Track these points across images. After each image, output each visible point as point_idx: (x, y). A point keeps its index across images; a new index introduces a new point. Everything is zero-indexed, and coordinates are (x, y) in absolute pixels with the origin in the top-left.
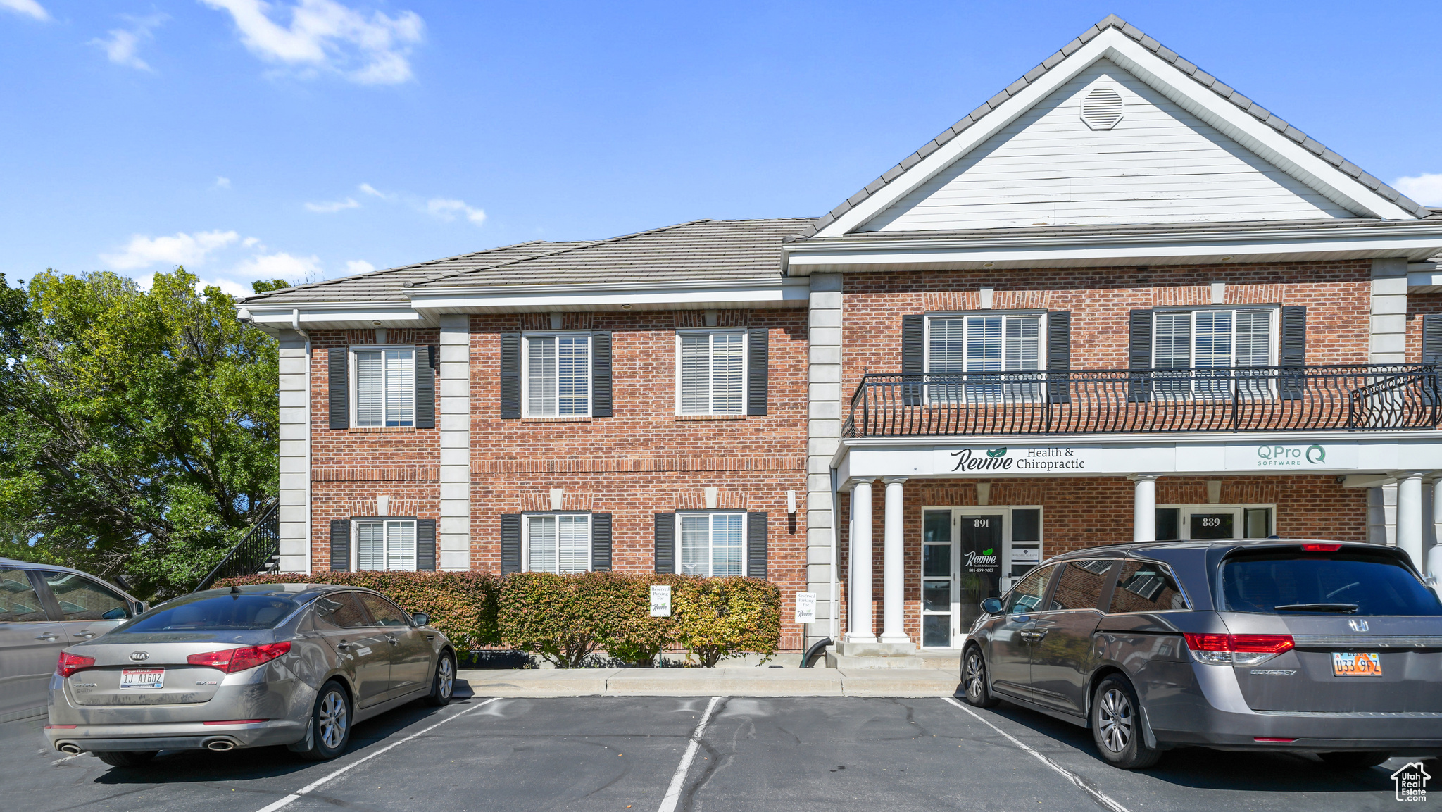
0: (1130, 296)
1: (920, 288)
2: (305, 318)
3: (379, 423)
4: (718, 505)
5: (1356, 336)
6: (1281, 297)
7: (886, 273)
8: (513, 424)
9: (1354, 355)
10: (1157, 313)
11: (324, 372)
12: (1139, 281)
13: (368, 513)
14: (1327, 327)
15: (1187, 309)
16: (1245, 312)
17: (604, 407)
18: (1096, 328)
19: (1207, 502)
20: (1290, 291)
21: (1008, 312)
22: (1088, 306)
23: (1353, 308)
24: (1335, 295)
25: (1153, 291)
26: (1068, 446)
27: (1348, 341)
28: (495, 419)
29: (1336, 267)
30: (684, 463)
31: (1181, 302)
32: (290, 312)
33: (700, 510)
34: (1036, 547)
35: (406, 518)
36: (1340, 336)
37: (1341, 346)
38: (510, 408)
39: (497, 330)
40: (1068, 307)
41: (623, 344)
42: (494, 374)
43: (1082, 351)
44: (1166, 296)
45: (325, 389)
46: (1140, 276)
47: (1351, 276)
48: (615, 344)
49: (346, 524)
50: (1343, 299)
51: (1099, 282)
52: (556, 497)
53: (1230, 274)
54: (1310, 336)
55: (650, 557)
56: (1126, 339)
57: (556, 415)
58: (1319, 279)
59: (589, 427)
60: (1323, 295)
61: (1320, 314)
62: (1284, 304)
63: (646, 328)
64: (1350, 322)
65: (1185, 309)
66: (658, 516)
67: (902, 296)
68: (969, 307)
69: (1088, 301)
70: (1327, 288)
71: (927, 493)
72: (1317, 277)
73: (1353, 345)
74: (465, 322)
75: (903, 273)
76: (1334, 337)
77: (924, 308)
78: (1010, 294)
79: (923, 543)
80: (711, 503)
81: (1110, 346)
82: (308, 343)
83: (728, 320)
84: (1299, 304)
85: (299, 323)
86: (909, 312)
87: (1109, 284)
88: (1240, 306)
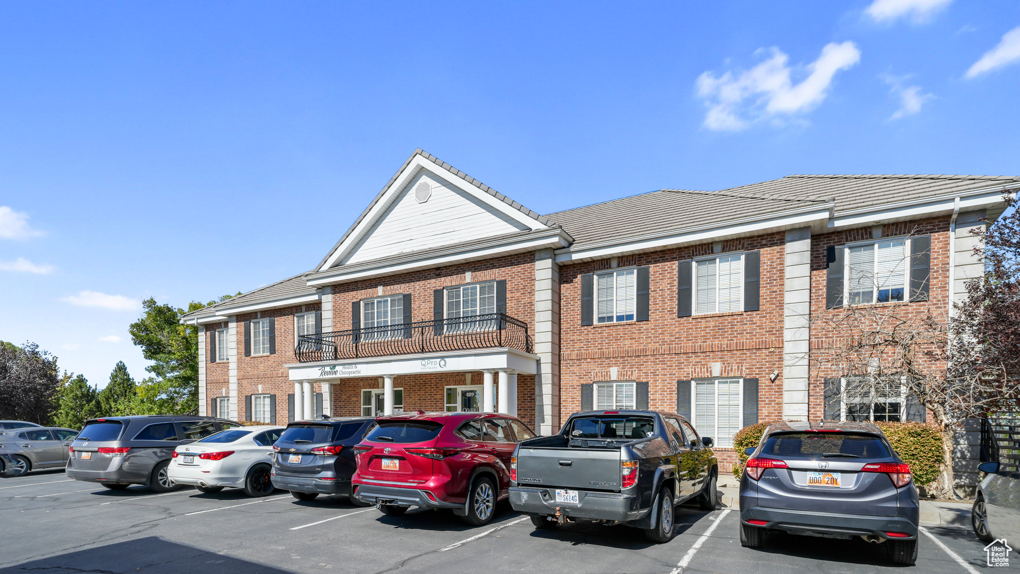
0: (434, 283)
1: (357, 289)
2: (199, 321)
3: (224, 359)
5: (529, 293)
6: (495, 276)
7: (346, 284)
8: (248, 358)
9: (529, 303)
10: (447, 290)
11: (209, 340)
12: (437, 275)
13: (220, 395)
14: (516, 290)
15: (457, 287)
16: (483, 285)
17: (273, 350)
18: (421, 300)
19: (466, 384)
20: (499, 272)
21: (390, 296)
22: (418, 290)
23: (528, 278)
24: (519, 272)
25: (443, 279)
26: (355, 363)
27: (526, 296)
28: (244, 357)
29: (519, 257)
31: (454, 284)
32: (194, 319)
34: (402, 408)
36: (522, 294)
37: (522, 299)
38: (248, 352)
39: (243, 321)
40: (411, 291)
41: (280, 322)
42: (243, 339)
43: (416, 312)
44: (446, 281)
45: (209, 348)
46: (437, 272)
47: (526, 261)
48: (276, 323)
49: (216, 400)
50: (523, 274)
51: (422, 278)
52: (261, 388)
53: (474, 267)
54: (508, 295)
55: (287, 412)
56: (432, 305)
57: (261, 354)
58: (512, 264)
59: (269, 358)
60: (514, 273)
61: (512, 283)
62: (497, 279)
63: (284, 315)
64: (526, 286)
65: (458, 287)
66: (289, 395)
67: (352, 293)
68: (375, 296)
69: (418, 288)
70: (516, 269)
71: (361, 384)
72: (511, 263)
73: (528, 298)
74: (235, 318)
75: (352, 283)
76: (519, 294)
77: (359, 298)
78: (389, 287)
79: (362, 407)
81: (427, 308)
82: (205, 330)
83: (309, 309)
84: (503, 279)
85: (197, 323)
86: (355, 300)
87: (426, 278)
88: (480, 282)
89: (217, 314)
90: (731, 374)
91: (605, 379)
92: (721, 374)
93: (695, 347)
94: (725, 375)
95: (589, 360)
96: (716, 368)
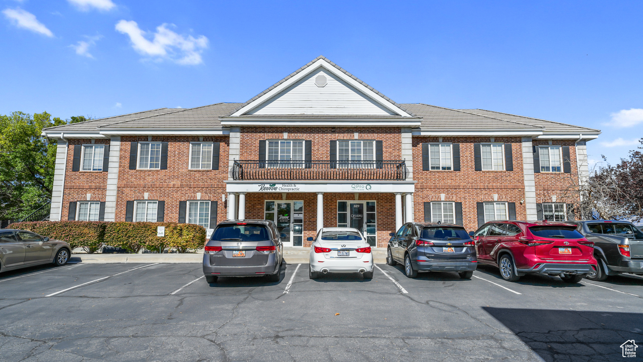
0: (330, 136)
1: (265, 132)
2: (65, 135)
3: (90, 169)
4: (201, 198)
5: (398, 150)
6: (375, 138)
7: (254, 127)
8: (134, 171)
9: (398, 155)
10: (339, 141)
11: (72, 153)
12: (332, 132)
13: (83, 199)
14: (389, 147)
15: (347, 141)
16: (366, 141)
17: (164, 166)
18: (320, 145)
19: (352, 200)
20: (378, 136)
21: (293, 140)
22: (317, 139)
23: (397, 142)
24: (391, 137)
25: (337, 135)
26: (295, 184)
27: (396, 151)
28: (127, 169)
29: (391, 129)
30: (190, 185)
31: (345, 138)
32: (60, 133)
33: (195, 200)
34: (301, 214)
35: (96, 201)
36: (393, 150)
37: (393, 152)
38: (132, 166)
39: (130, 141)
40: (311, 139)
41: (172, 147)
42: (128, 155)
43: (315, 152)
44: (341, 136)
45: (72, 158)
46: (333, 130)
47: (396, 132)
48: (169, 146)
49: (75, 203)
50: (393, 139)
51: (320, 132)
52: (146, 195)
53: (360, 130)
54: (384, 149)
55: (177, 215)
56: (329, 149)
57: (149, 169)
58: (386, 132)
59: (159, 173)
60: (388, 137)
61: (387, 143)
62: (376, 140)
63: (179, 141)
64: (396, 146)
65: (348, 140)
66: (180, 202)
67: (259, 134)
68: (280, 138)
69: (317, 137)
70: (389, 135)
71: (266, 196)
72: (385, 132)
73: (397, 152)
74: (119, 138)
75: (260, 127)
76: (391, 150)
77: (266, 138)
78: (293, 134)
79: (265, 212)
80: (199, 198)
81: (324, 151)
82: (67, 143)
83: (207, 139)
84: (381, 140)
85: (63, 137)
86: (261, 139)
87: (323, 132)
88: (364, 140)
89: (101, 132)
90: (503, 200)
91: (437, 200)
92: (498, 200)
93: (484, 186)
94: (499, 200)
95: (428, 189)
96: (496, 197)
